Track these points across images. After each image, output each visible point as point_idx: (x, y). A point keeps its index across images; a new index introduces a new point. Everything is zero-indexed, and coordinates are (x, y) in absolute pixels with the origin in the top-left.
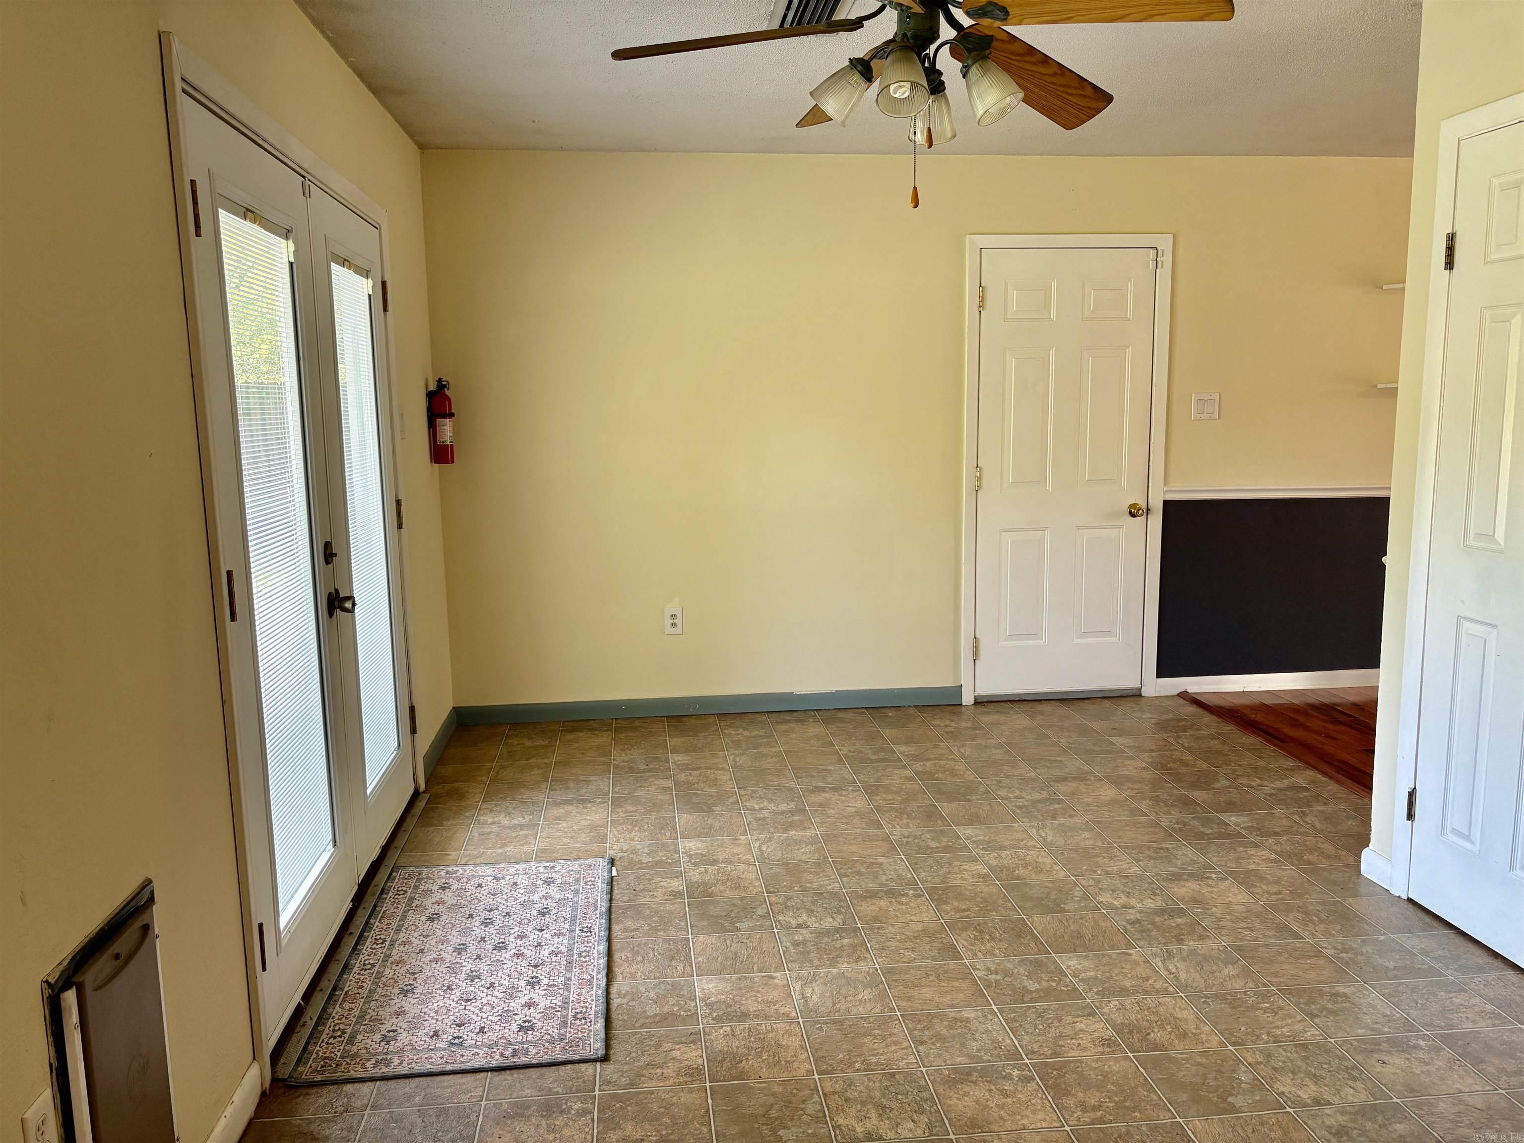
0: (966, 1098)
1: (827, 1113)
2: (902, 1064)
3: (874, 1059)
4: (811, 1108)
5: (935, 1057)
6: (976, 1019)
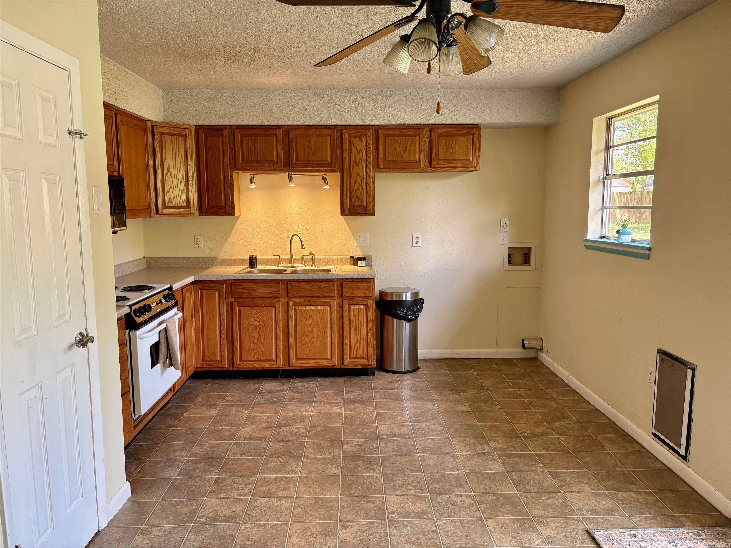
0: (420, 506)
1: (477, 504)
2: (444, 521)
3: (457, 524)
4: (484, 506)
5: (429, 524)
6: (403, 543)
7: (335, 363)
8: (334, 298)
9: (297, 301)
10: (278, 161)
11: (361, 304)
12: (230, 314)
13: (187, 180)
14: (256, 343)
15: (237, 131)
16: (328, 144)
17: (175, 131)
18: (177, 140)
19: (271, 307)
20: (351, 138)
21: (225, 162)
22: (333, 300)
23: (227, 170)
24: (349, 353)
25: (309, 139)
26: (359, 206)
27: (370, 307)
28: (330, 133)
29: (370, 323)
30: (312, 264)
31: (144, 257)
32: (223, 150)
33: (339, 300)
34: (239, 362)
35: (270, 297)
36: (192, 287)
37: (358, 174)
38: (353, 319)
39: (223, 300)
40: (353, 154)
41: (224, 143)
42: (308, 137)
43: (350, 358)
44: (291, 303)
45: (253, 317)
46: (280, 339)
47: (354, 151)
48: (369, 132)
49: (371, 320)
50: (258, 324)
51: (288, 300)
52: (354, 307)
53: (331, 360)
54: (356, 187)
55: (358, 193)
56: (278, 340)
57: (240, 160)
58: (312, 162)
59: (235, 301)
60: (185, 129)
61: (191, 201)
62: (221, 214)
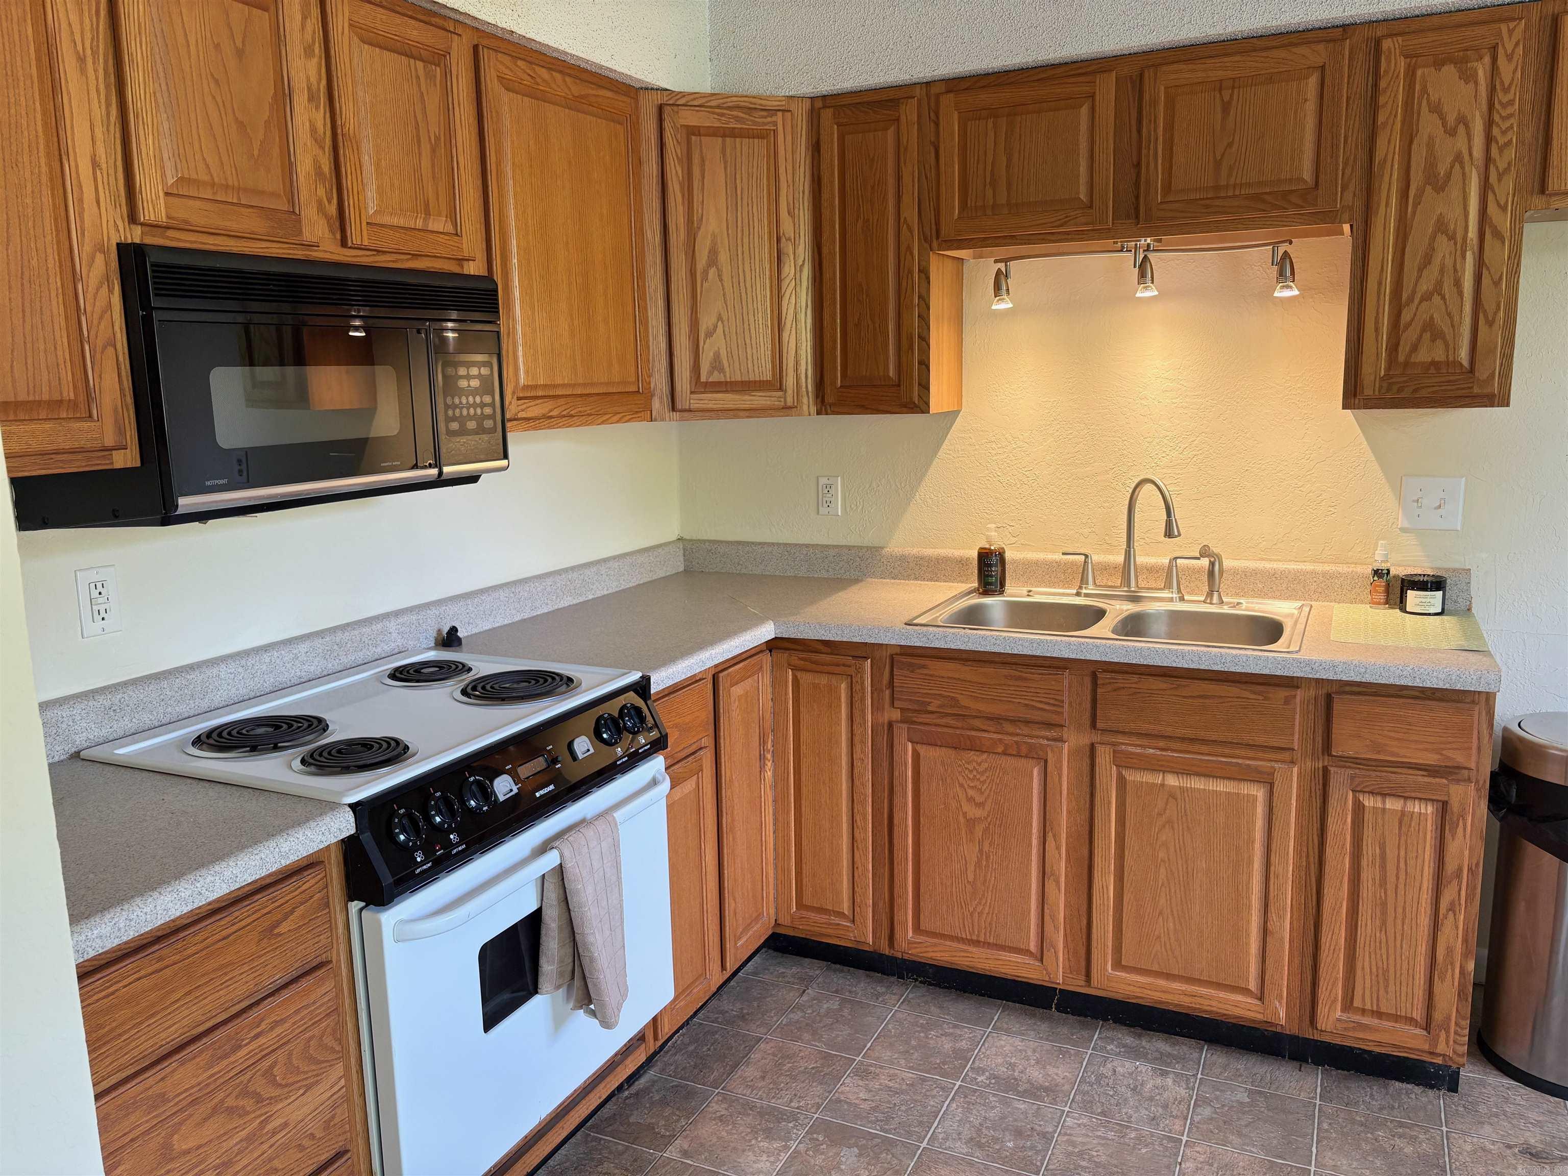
7: (1276, 1013)
8: (1286, 756)
9: (1130, 749)
10: (1092, 201)
11: (1413, 795)
12: (885, 764)
13: (775, 292)
14: (971, 878)
15: (948, 101)
16: (1311, 107)
17: (738, 119)
18: (745, 149)
19: (1026, 757)
20: (1419, 72)
21: (902, 220)
22: (1283, 762)
23: (909, 249)
24: (1344, 986)
25: (1226, 98)
26: (1434, 364)
27: (1462, 816)
28: (1319, 61)
29: (1455, 882)
30: (1210, 594)
31: (680, 539)
32: (899, 178)
33: (1309, 764)
34: (910, 934)
35: (1027, 722)
36: (766, 658)
37: (1441, 227)
38: (1370, 850)
39: (863, 711)
40: (1426, 137)
41: (902, 150)
42: (1220, 90)
43: (1348, 1006)
44: (1104, 756)
45: (961, 786)
46: (1058, 883)
47: (1428, 124)
48: (1511, 32)
49: (1460, 869)
50: (978, 813)
51: (1096, 737)
52: (1380, 805)
53: (1261, 999)
54: (1425, 286)
55: (1435, 310)
56: (1050, 885)
57: (954, 207)
58: (1230, 193)
59: (902, 721)
60: (773, 112)
61: (789, 362)
62: (881, 407)
